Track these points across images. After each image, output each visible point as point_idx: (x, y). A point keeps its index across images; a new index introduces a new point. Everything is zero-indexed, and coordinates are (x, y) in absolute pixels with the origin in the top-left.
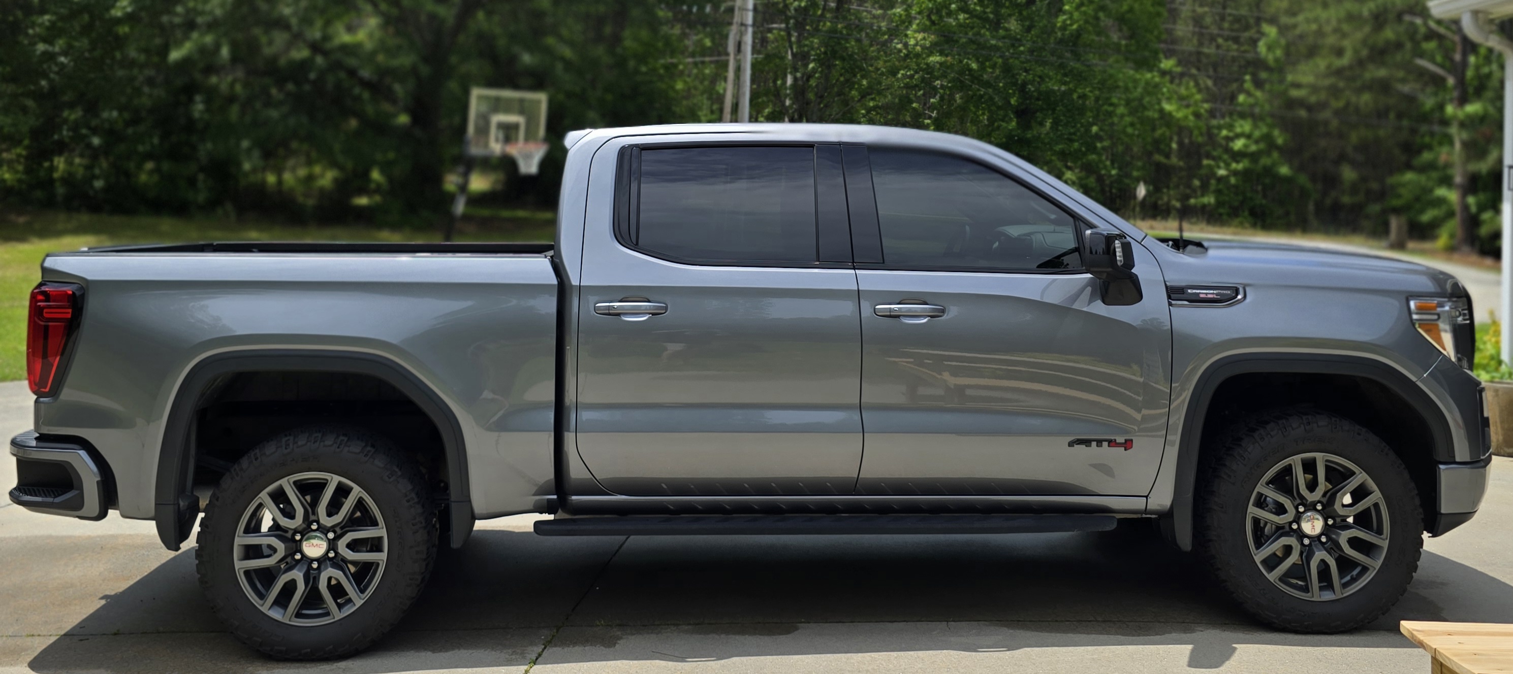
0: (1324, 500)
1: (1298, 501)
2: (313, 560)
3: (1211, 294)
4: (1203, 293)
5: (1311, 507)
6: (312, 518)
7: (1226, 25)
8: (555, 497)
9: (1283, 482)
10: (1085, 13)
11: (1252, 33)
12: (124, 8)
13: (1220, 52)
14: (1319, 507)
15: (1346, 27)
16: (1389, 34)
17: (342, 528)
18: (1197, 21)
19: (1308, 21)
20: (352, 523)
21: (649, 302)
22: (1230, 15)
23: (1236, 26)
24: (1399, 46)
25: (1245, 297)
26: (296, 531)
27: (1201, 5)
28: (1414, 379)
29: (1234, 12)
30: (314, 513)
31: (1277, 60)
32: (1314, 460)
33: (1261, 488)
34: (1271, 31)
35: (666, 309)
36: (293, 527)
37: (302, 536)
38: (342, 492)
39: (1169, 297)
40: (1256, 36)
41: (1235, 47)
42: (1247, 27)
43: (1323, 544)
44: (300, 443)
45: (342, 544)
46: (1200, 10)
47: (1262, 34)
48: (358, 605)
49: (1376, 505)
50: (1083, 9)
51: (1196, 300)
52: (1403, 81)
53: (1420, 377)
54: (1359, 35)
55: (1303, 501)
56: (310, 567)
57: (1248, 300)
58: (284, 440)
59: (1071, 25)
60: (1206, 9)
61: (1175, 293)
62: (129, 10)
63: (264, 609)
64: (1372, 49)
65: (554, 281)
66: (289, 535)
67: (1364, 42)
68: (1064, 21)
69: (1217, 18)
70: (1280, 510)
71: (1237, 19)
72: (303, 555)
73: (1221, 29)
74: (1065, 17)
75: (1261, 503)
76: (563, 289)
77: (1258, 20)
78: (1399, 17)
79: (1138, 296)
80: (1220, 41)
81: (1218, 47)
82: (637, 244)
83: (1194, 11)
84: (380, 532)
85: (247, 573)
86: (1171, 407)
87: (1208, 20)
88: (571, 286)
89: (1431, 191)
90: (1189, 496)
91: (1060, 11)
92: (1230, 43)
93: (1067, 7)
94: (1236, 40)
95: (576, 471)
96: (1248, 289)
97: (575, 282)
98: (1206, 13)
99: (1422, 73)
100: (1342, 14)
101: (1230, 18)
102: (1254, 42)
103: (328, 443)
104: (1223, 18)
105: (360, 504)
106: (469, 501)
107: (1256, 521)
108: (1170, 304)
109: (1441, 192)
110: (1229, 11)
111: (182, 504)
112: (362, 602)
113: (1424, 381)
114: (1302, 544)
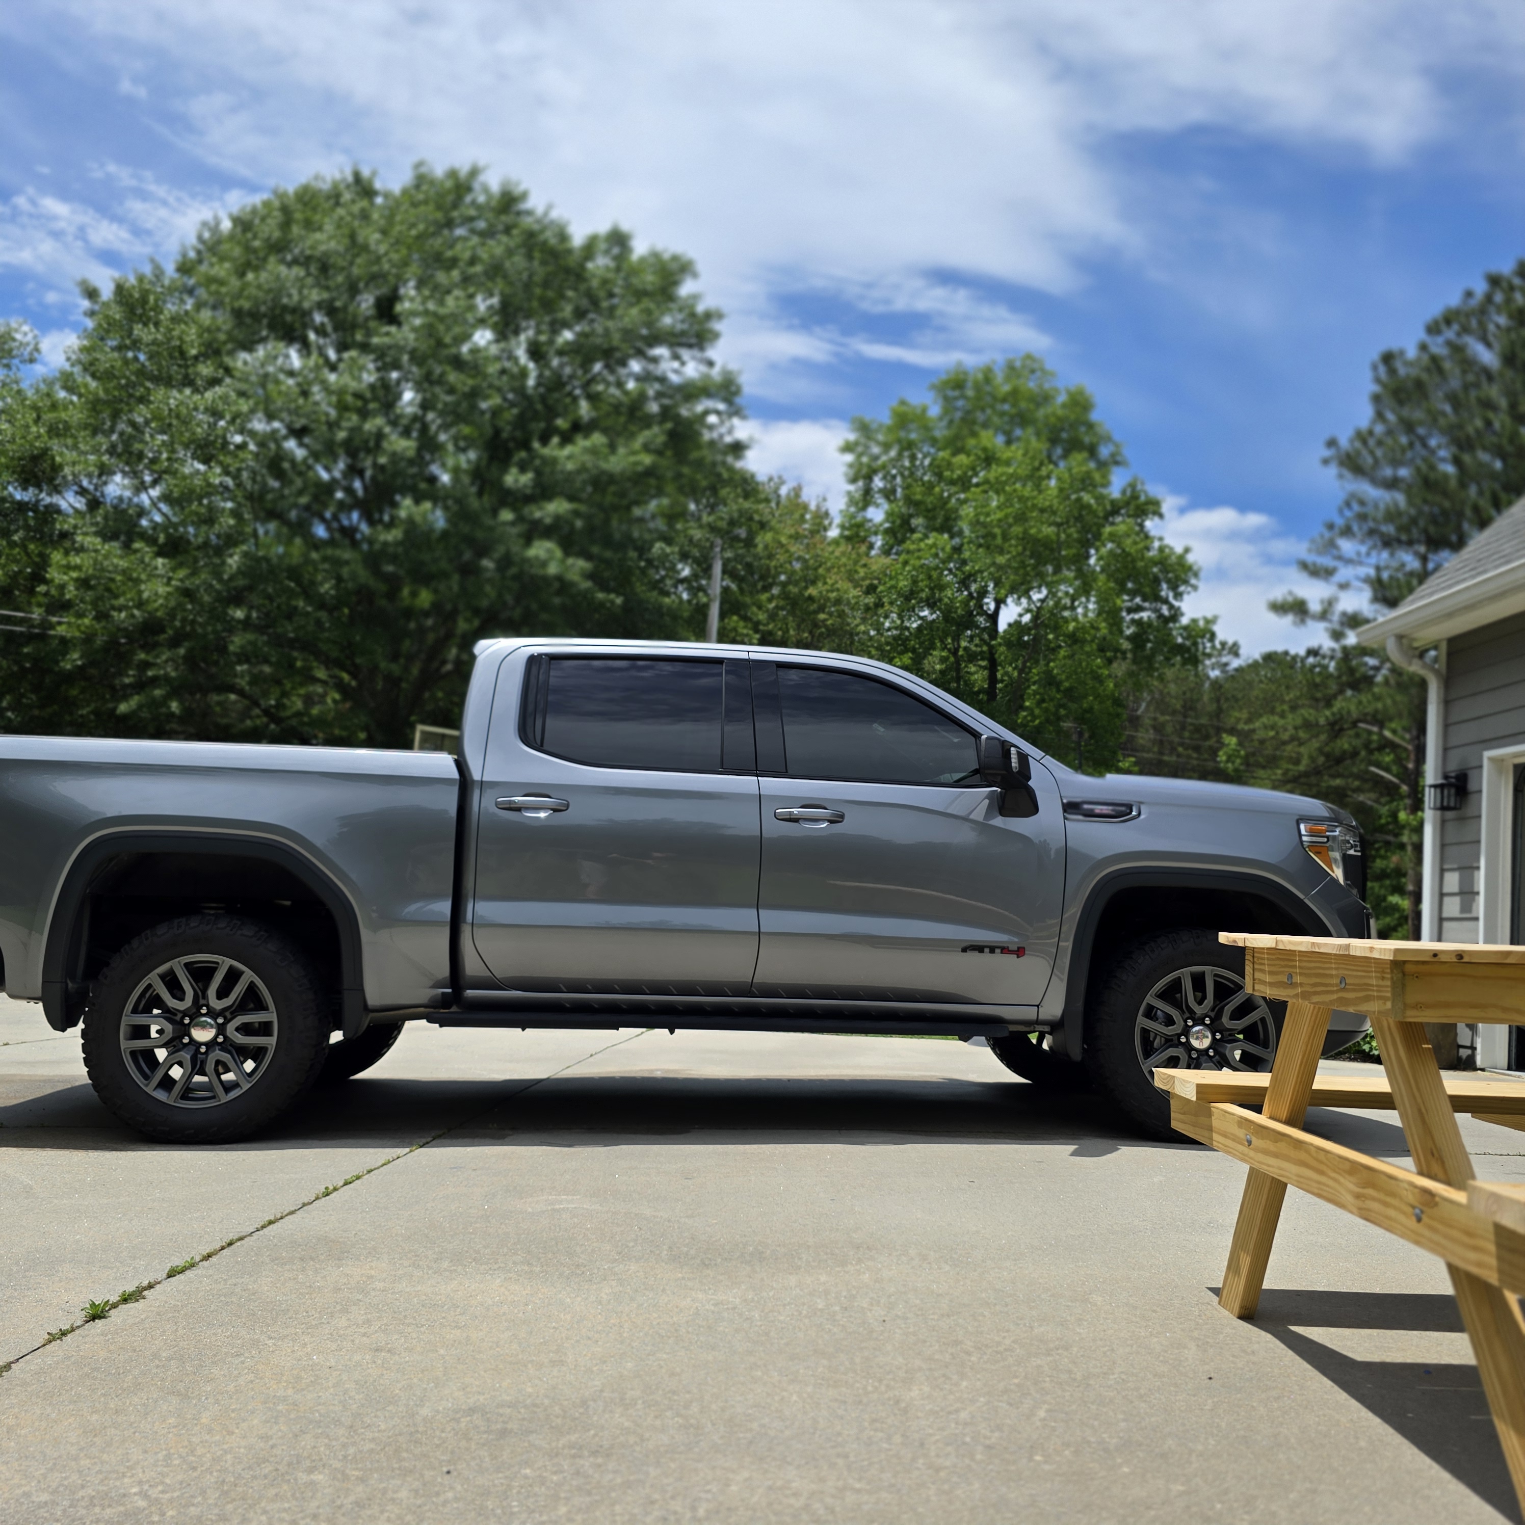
0: (1212, 1014)
1: (1187, 1015)
2: (201, 1044)
3: (1105, 810)
4: (1098, 809)
5: (1199, 1021)
6: (202, 1002)
7: (1187, 734)
8: (450, 990)
9: (1171, 994)
10: (1046, 710)
11: (1212, 742)
12: (75, 660)
13: (1181, 760)
14: (1207, 1021)
15: (1302, 734)
16: (1344, 743)
17: (232, 1013)
18: (1158, 728)
19: (1265, 727)
20: (241, 1007)
21: (549, 797)
22: (1191, 724)
23: (1196, 736)
24: (1355, 754)
25: (1139, 814)
26: (185, 1014)
27: (1163, 714)
28: (1301, 896)
29: (1194, 721)
30: (205, 996)
31: (1236, 770)
32: (1203, 974)
33: (1150, 999)
34: (1231, 741)
35: (568, 806)
36: (182, 1009)
37: (191, 1020)
38: (233, 977)
39: (1065, 811)
40: (1217, 745)
41: (1195, 755)
42: (1207, 737)
43: (1211, 1057)
44: (192, 925)
45: (231, 1028)
46: (1162, 719)
47: (1222, 745)
48: (244, 1089)
49: (1263, 1020)
50: (1044, 705)
51: (1090, 814)
52: (1358, 790)
53: (1306, 895)
54: (1315, 744)
55: (1192, 1014)
56: (197, 1051)
57: (1142, 817)
58: (176, 921)
59: (1033, 721)
60: (1168, 718)
61: (1071, 808)
62: (79, 663)
63: (149, 1090)
64: (1328, 756)
65: (455, 775)
66: (178, 1018)
67: (1320, 751)
68: (1025, 717)
69: (1178, 727)
70: (1170, 1021)
71: (1198, 729)
72: (191, 1039)
73: (1181, 737)
74: (1025, 714)
75: (1150, 1013)
76: (465, 783)
77: (1219, 730)
78: (1354, 724)
79: (1033, 809)
80: (1180, 749)
81: (1179, 755)
82: (542, 745)
83: (1155, 719)
84: (271, 1016)
85: (133, 1054)
86: (1065, 916)
87: (1169, 729)
88: (473, 781)
89: (1384, 899)
90: (1080, 1005)
91: (1022, 708)
92: (1190, 752)
93: (1027, 704)
94: (1197, 749)
95: (472, 966)
96: (1143, 808)
97: (476, 776)
98: (1168, 721)
99: (1378, 782)
100: (1299, 721)
101: (1191, 728)
102: (1214, 752)
103: (220, 925)
104: (1183, 728)
105: (252, 987)
106: (362, 990)
107: (1145, 1032)
108: (1065, 818)
109: (1394, 899)
110: (1189, 720)
111: (70, 985)
112: (250, 1085)
113: (1312, 899)
114: (1190, 1056)
